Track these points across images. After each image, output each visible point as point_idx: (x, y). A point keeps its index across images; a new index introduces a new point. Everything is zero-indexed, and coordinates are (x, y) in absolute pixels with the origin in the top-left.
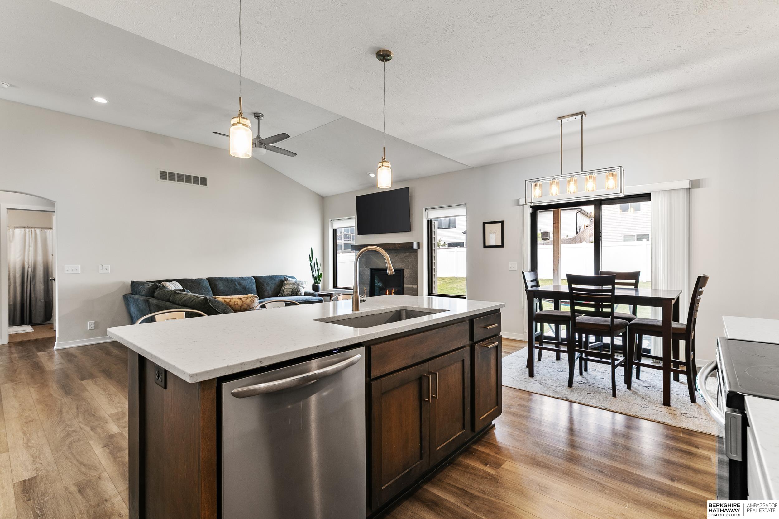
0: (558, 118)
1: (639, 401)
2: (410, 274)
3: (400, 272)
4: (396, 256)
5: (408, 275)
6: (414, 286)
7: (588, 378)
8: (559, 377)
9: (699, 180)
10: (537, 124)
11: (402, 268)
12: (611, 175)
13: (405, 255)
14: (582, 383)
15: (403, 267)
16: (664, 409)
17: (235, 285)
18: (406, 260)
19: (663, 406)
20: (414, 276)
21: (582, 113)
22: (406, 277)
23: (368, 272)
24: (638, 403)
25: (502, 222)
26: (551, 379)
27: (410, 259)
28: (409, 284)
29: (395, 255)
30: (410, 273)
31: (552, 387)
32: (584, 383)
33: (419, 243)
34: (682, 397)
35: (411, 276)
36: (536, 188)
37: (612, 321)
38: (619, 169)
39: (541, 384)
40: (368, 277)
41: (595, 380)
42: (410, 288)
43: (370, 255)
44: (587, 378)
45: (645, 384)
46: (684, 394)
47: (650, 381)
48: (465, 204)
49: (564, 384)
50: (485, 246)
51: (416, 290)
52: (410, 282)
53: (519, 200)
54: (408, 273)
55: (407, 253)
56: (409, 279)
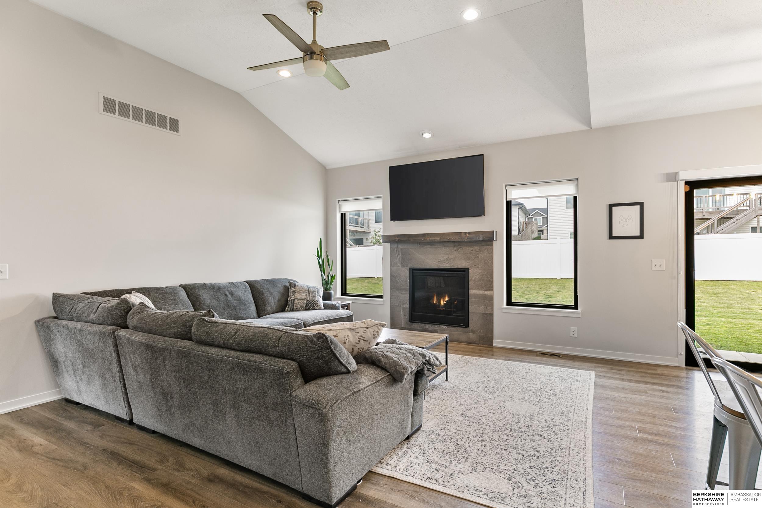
2: (481, 275)
3: (464, 273)
4: (455, 251)
5: (477, 278)
6: (488, 293)
11: (467, 267)
13: (471, 249)
15: (469, 265)
17: (226, 295)
18: (473, 257)
20: (488, 278)
22: (474, 280)
23: (405, 274)
25: (641, 205)
27: (481, 255)
28: (479, 290)
29: (455, 249)
30: (481, 274)
33: (497, 232)
35: (482, 278)
40: (406, 281)
42: (480, 294)
43: (410, 250)
48: (575, 180)
50: (611, 237)
51: (491, 298)
52: (480, 287)
53: (676, 174)
54: (478, 274)
55: (475, 247)
56: (479, 283)
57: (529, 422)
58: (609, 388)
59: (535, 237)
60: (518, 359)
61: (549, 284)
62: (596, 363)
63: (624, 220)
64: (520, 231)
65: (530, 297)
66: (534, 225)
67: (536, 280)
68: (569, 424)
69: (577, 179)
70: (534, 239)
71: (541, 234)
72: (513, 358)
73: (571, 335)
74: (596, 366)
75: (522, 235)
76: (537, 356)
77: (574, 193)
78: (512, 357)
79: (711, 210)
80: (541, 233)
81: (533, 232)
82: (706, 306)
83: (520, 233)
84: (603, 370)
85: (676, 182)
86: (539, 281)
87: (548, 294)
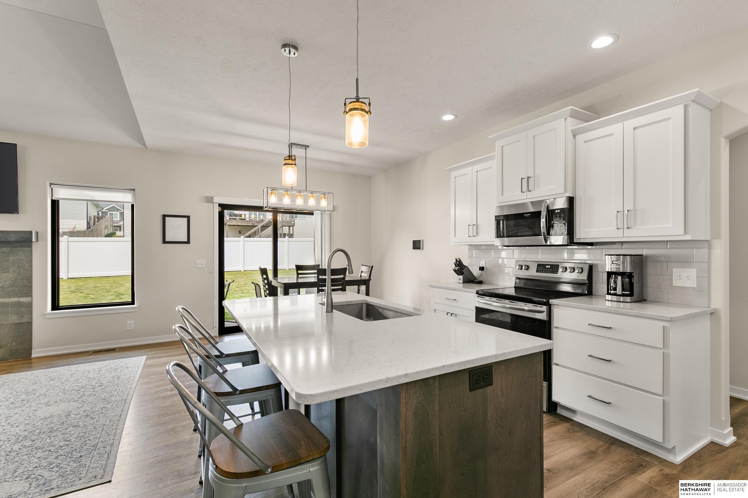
2: (12, 281)
5: (7, 283)
6: (25, 300)
12: (324, 198)
20: (24, 283)
22: (2, 287)
25: (188, 217)
27: (14, 258)
28: (10, 298)
30: (13, 279)
33: (38, 233)
36: (272, 195)
42: (11, 302)
50: (164, 242)
51: (30, 305)
52: (12, 293)
53: (212, 198)
54: (6, 280)
55: (3, 248)
57: (65, 419)
58: (156, 366)
59: (109, 233)
60: (64, 364)
61: (122, 282)
62: (150, 348)
63: (175, 228)
64: (89, 226)
65: (97, 297)
66: (107, 220)
67: (107, 278)
68: (109, 406)
69: (134, 189)
70: (107, 236)
71: (119, 230)
72: (58, 365)
73: (128, 329)
74: (149, 351)
75: (92, 230)
76: (90, 355)
77: (132, 201)
78: (56, 364)
79: (258, 220)
80: (119, 228)
81: (106, 227)
82: (249, 289)
83: (90, 228)
84: (155, 352)
85: (212, 204)
86: (110, 279)
87: (120, 292)
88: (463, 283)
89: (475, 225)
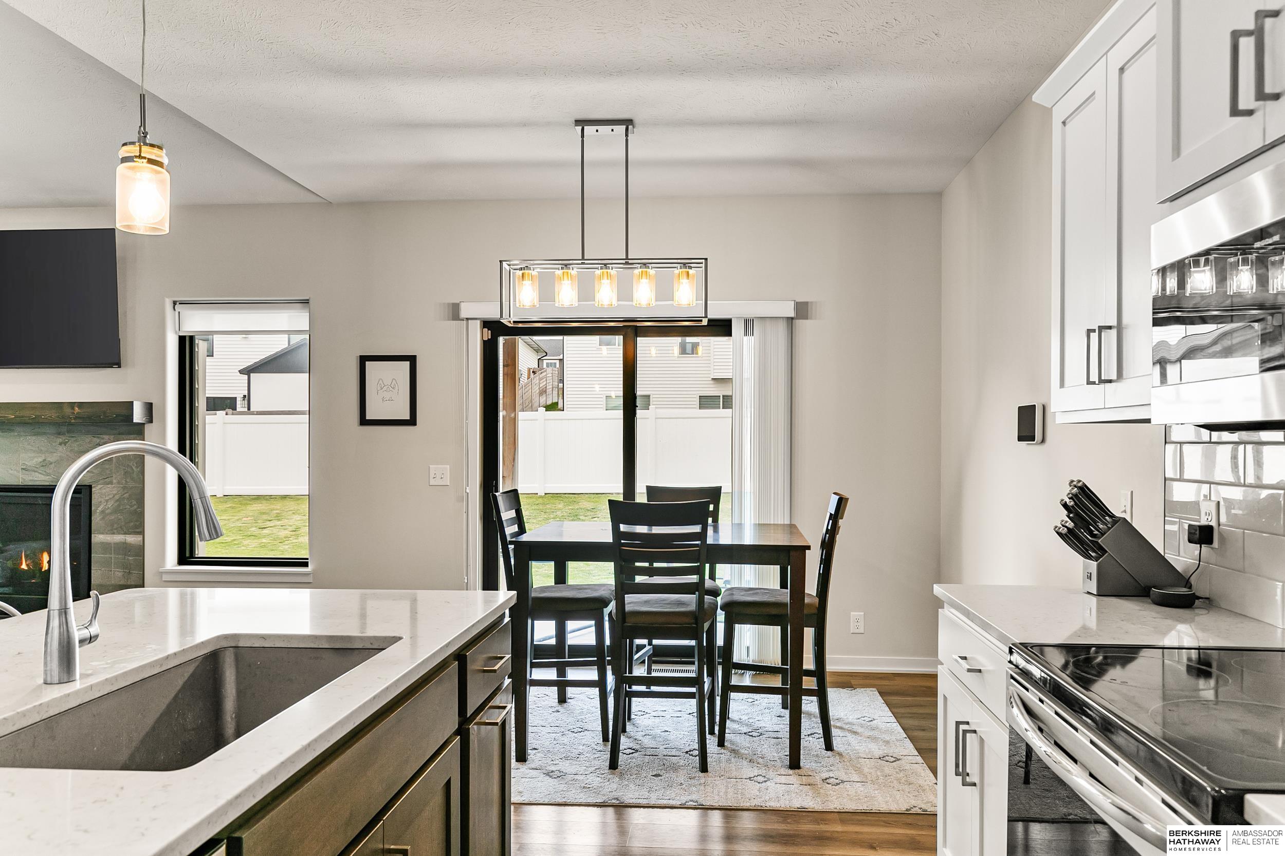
0: (578, 122)
1: (749, 771)
2: (117, 501)
3: (79, 496)
4: (62, 444)
5: (110, 505)
6: (132, 539)
7: (639, 736)
8: (581, 747)
9: (807, 303)
10: (524, 124)
11: (86, 483)
12: (685, 276)
13: (96, 440)
14: (632, 753)
15: (91, 478)
16: (793, 777)
19: (791, 772)
20: (131, 506)
21: (628, 123)
22: (103, 512)
24: (749, 776)
25: (412, 360)
26: (566, 758)
28: (113, 534)
29: (61, 441)
30: (117, 497)
31: (576, 777)
32: (637, 751)
33: (151, 404)
34: (808, 742)
35: (119, 506)
36: (524, 282)
37: (701, 601)
38: (702, 263)
39: (551, 777)
41: (654, 738)
42: (114, 543)
44: (637, 737)
45: (742, 728)
46: (809, 735)
47: (746, 718)
48: (306, 302)
49: (597, 763)
50: (364, 421)
51: (140, 551)
52: (115, 526)
53: (459, 306)
54: (110, 499)
55: (104, 436)
56: (113, 517)
63: (385, 388)
85: (466, 322)
88: (1099, 595)
89: (1114, 327)
